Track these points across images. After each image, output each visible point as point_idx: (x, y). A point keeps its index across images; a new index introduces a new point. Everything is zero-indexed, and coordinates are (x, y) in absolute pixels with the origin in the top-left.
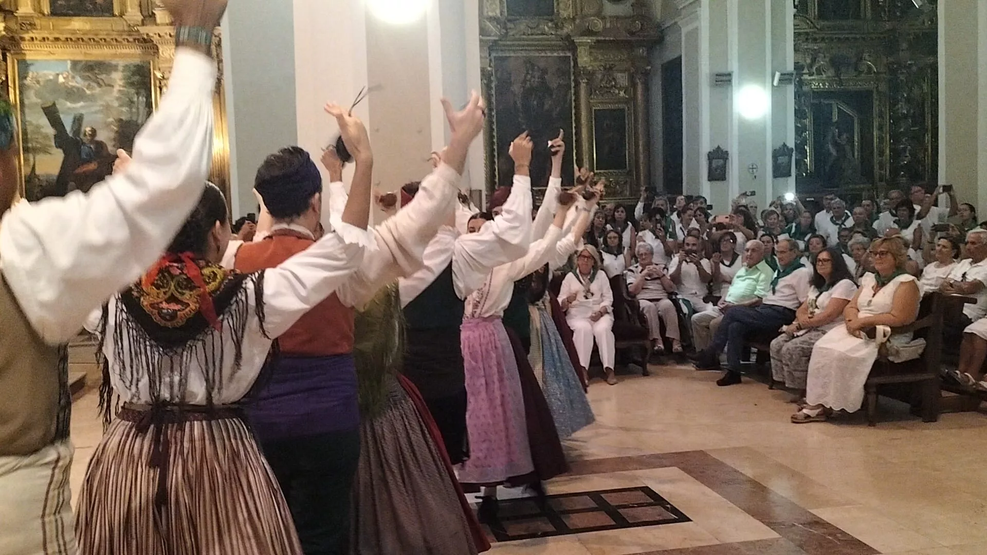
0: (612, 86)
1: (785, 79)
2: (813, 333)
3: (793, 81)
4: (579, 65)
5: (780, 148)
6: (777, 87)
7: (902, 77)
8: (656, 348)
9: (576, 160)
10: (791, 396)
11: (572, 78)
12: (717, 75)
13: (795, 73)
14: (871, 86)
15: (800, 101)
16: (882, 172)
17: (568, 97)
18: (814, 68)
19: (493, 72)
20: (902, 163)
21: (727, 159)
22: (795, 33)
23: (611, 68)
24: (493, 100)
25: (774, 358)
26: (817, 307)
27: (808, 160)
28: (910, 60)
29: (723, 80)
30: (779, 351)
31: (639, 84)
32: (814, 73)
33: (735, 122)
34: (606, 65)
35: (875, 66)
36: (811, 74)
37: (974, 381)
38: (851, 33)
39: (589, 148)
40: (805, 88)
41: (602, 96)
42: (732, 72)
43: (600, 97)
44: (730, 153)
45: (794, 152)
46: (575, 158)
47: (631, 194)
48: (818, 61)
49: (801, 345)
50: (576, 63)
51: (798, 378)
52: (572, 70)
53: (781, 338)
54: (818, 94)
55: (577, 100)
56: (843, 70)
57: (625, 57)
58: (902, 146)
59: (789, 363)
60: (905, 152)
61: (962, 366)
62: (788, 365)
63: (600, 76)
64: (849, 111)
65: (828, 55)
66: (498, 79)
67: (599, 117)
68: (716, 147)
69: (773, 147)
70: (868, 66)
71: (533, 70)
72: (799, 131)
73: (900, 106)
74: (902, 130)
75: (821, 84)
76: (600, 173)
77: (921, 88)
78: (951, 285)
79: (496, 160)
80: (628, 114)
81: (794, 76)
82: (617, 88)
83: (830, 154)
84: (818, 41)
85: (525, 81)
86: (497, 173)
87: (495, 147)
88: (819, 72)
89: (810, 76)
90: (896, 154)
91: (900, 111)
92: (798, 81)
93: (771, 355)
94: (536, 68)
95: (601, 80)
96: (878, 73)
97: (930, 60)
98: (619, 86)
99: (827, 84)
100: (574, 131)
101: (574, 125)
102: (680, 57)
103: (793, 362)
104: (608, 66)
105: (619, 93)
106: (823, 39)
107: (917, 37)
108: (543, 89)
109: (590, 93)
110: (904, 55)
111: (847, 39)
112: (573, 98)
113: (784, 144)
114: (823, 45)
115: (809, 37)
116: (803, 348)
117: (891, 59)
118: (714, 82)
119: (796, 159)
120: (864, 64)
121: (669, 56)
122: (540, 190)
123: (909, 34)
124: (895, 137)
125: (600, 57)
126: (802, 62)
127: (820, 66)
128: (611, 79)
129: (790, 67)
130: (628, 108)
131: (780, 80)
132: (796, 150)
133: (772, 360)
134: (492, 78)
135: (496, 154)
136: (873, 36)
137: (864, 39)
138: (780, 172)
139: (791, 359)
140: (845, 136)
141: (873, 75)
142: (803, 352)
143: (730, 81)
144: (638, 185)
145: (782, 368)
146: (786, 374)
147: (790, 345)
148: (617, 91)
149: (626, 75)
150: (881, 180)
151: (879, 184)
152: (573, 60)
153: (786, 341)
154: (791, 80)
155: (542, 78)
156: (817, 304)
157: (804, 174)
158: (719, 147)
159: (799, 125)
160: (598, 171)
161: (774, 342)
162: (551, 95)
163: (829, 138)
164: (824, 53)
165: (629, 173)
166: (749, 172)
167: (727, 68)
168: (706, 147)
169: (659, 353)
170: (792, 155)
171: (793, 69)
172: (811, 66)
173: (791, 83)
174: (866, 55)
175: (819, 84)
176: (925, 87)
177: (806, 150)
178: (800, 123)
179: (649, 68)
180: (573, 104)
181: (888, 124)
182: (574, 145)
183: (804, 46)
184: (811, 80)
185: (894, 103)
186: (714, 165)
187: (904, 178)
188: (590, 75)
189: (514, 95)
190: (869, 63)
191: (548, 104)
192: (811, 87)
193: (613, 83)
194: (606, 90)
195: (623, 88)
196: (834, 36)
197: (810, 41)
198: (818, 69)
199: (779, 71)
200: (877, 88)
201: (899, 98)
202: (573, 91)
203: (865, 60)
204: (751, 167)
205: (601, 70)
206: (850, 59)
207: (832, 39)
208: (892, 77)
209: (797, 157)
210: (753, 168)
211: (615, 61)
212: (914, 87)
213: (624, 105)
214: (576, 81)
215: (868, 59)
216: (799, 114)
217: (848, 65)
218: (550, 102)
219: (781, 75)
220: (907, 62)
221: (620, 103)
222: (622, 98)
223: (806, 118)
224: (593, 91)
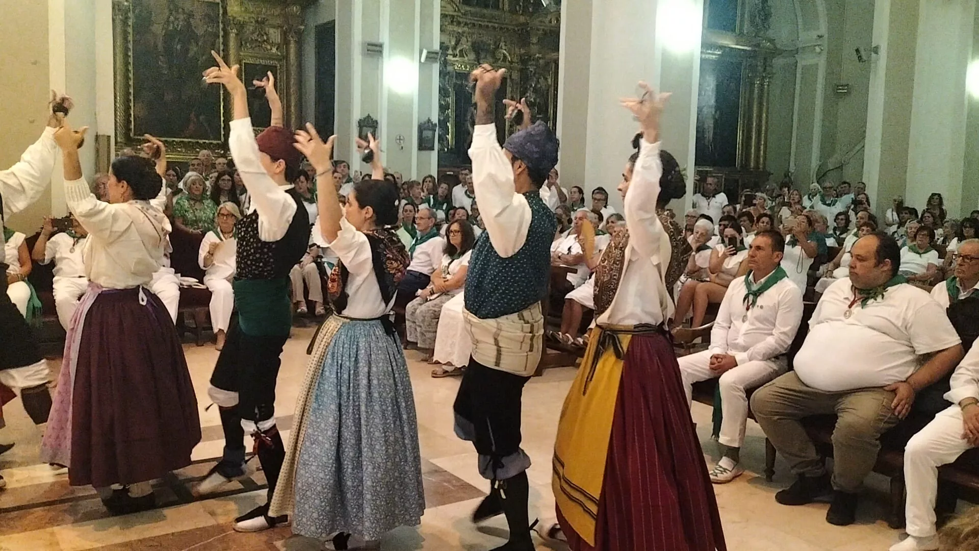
0: (264, 41)
1: (431, 56)
2: (444, 297)
3: (438, 60)
4: (229, 14)
5: (425, 123)
6: (423, 63)
7: (532, 69)
8: (299, 310)
9: (224, 114)
10: (423, 355)
11: (221, 26)
12: (369, 45)
13: (440, 53)
15: (444, 79)
18: (458, 50)
19: (131, 8)
21: (377, 127)
22: (441, 14)
23: (263, 22)
24: (130, 38)
25: (409, 320)
26: (448, 273)
27: (449, 137)
28: (539, 53)
29: (374, 50)
30: (413, 313)
31: (292, 42)
32: (457, 54)
33: (385, 94)
34: (258, 18)
35: (510, 54)
36: (455, 56)
37: (572, 341)
38: (490, 22)
40: (450, 68)
41: (253, 49)
42: (384, 43)
43: (251, 51)
44: (379, 122)
45: (438, 128)
46: (222, 111)
48: (461, 44)
49: (433, 309)
50: (225, 12)
51: (429, 339)
52: (221, 18)
53: (415, 302)
54: (459, 75)
56: (482, 55)
57: (277, 11)
59: (422, 325)
61: (564, 328)
62: (420, 327)
63: (251, 28)
65: (469, 39)
66: (136, 17)
67: (249, 71)
68: (367, 115)
69: (418, 120)
70: (504, 54)
71: (177, 11)
72: (443, 108)
73: (528, 95)
75: (463, 66)
77: (546, 79)
78: (559, 257)
79: (132, 104)
80: (280, 72)
81: (439, 55)
82: (269, 44)
84: (462, 25)
85: (168, 22)
86: (132, 119)
87: (131, 91)
88: (462, 56)
89: (453, 57)
92: (443, 61)
93: (406, 317)
94: (180, 10)
95: (253, 33)
96: (511, 62)
97: (553, 55)
98: (271, 42)
99: (468, 67)
102: (334, 20)
103: (425, 324)
104: (260, 19)
105: (271, 49)
106: (466, 24)
107: (545, 33)
108: (188, 34)
109: (240, 46)
110: (534, 49)
111: (487, 26)
113: (429, 119)
114: (466, 29)
115: (455, 20)
116: (435, 311)
117: (523, 51)
118: (367, 52)
119: (439, 135)
120: (500, 52)
121: (323, 19)
122: (181, 142)
123: (538, 30)
125: (251, 9)
126: (447, 43)
127: (463, 49)
128: (263, 33)
129: (436, 47)
130: (280, 65)
131: (427, 57)
132: (439, 126)
133: (407, 322)
134: (130, 15)
135: (132, 98)
136: (510, 27)
137: (501, 29)
138: (424, 145)
139: (423, 321)
141: (507, 63)
142: (434, 315)
143: (381, 52)
145: (416, 329)
146: (418, 335)
147: (423, 307)
148: (269, 47)
149: (278, 31)
152: (222, 7)
153: (421, 304)
154: (436, 58)
155: (187, 21)
156: (449, 270)
158: (369, 116)
159: (443, 103)
161: (409, 305)
162: (197, 41)
164: (466, 37)
166: (397, 143)
167: (378, 39)
168: (357, 115)
169: (302, 315)
170: (435, 130)
171: (438, 48)
172: (455, 48)
173: (437, 62)
174: (502, 44)
176: (549, 80)
177: (448, 127)
178: (445, 101)
179: (302, 27)
182: (222, 97)
183: (450, 28)
184: (454, 61)
186: (364, 133)
188: (241, 26)
189: (155, 35)
190: (505, 51)
191: (194, 49)
192: (454, 68)
193: (265, 38)
194: (258, 44)
195: (275, 44)
196: (476, 22)
197: (455, 23)
198: (461, 51)
199: (426, 49)
200: (511, 76)
201: (529, 87)
202: (221, 40)
203: (501, 48)
204: (398, 138)
205: (252, 22)
206: (490, 45)
207: (474, 25)
208: (524, 67)
209: (440, 133)
210: (400, 139)
211: (268, 15)
212: (541, 78)
213: (276, 62)
214: (224, 30)
215: (504, 48)
216: (443, 92)
217: (487, 51)
218: (195, 49)
219: (428, 52)
220: (535, 55)
221: (274, 59)
222: (273, 54)
223: (449, 97)
224: (243, 43)
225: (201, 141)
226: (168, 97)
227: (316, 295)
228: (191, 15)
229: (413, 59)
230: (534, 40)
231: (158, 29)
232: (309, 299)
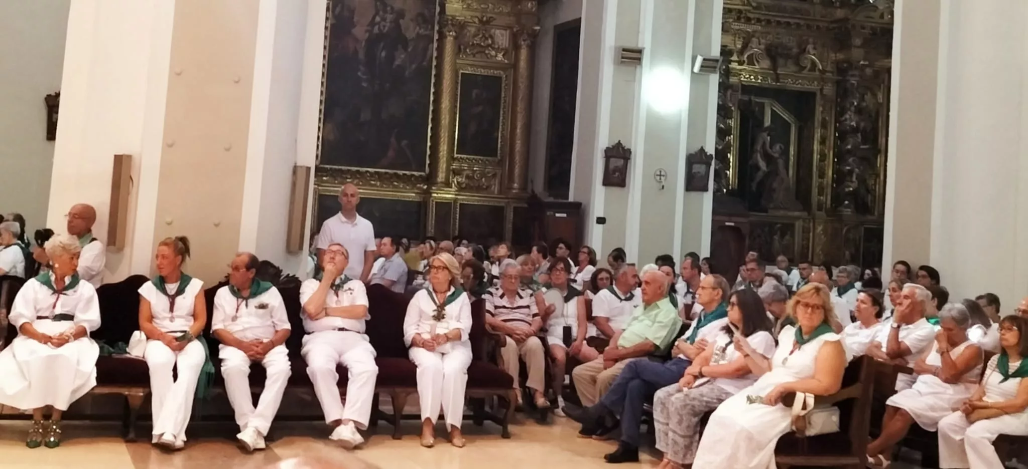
0: (489, 45)
1: (708, 65)
3: (718, 70)
4: (448, 13)
5: (696, 153)
6: (697, 74)
7: (853, 81)
9: (431, 137)
11: (437, 28)
12: (624, 50)
13: (721, 59)
14: (814, 87)
15: (725, 96)
16: (822, 198)
17: (429, 52)
20: (847, 190)
21: (629, 159)
22: (724, 8)
23: (488, 22)
27: (730, 173)
28: (865, 60)
29: (631, 57)
31: (524, 47)
32: (744, 61)
33: (643, 114)
34: (483, 17)
35: (821, 61)
36: (741, 63)
38: (793, 18)
39: (449, 123)
40: (733, 80)
41: (474, 56)
42: (644, 48)
43: (471, 58)
44: (632, 150)
45: (714, 160)
46: (429, 134)
47: (500, 192)
48: (751, 47)
50: (443, 10)
52: (437, 18)
54: (747, 89)
55: (440, 58)
56: (781, 61)
57: (506, 9)
58: (848, 168)
59: (677, 429)
60: (852, 176)
62: (676, 432)
63: (473, 30)
64: (786, 116)
65: (763, 41)
67: (467, 82)
68: (617, 142)
69: (687, 150)
70: (814, 64)
71: (385, 12)
72: (722, 133)
73: (847, 116)
74: (849, 147)
75: (752, 77)
76: (461, 158)
77: (875, 95)
80: (506, 85)
81: (719, 63)
82: (493, 49)
83: (758, 168)
84: (753, 22)
85: (372, 23)
88: (751, 62)
89: (739, 65)
90: (840, 178)
91: (848, 122)
92: (724, 70)
93: (655, 416)
94: (389, 8)
95: (475, 36)
96: (823, 72)
98: (496, 46)
99: (760, 78)
100: (432, 98)
101: (432, 90)
102: (580, 18)
103: (683, 426)
104: (485, 19)
105: (496, 56)
106: (759, 20)
107: (874, 32)
108: (396, 39)
109: (458, 51)
110: (857, 54)
111: (788, 24)
112: (435, 54)
113: (702, 148)
114: (758, 28)
115: (743, 15)
117: (840, 56)
118: (621, 60)
119: (716, 171)
120: (806, 58)
121: (565, 16)
122: (376, 173)
123: (863, 28)
124: (840, 157)
125: (475, 5)
126: (731, 47)
127: (752, 54)
128: (487, 36)
129: (716, 52)
130: (506, 76)
131: (702, 66)
132: (716, 158)
133: (655, 422)
136: (821, 24)
137: (808, 26)
138: (694, 184)
139: (680, 422)
140: (778, 147)
141: (817, 73)
143: (639, 60)
144: (511, 179)
145: (667, 435)
146: (670, 442)
148: (493, 53)
149: (507, 33)
150: (820, 209)
151: (818, 213)
152: (440, 5)
154: (715, 67)
155: (397, 26)
157: (725, 190)
158: (619, 143)
159: (722, 126)
160: (460, 156)
162: (405, 48)
163: (759, 147)
164: (758, 38)
165: (501, 163)
166: (655, 178)
167: (637, 44)
168: (603, 141)
170: (710, 165)
171: (718, 54)
172: (741, 52)
173: (715, 72)
174: (810, 47)
175: (750, 76)
177: (729, 159)
178: (725, 124)
179: (538, 28)
180: (434, 63)
181: (832, 138)
182: (430, 117)
183: (736, 26)
184: (741, 70)
185: (841, 112)
186: (611, 166)
187: (849, 210)
188: (461, 27)
189: (356, 40)
190: (813, 57)
191: (400, 58)
192: (740, 79)
193: (490, 41)
194: (481, 49)
195: (502, 49)
196: (773, 19)
197: (743, 20)
198: (750, 58)
199: (701, 55)
200: (821, 90)
201: (848, 106)
202: (435, 45)
203: (809, 53)
204: (659, 173)
205: (475, 23)
206: (791, 49)
207: (769, 22)
208: (840, 78)
209: (717, 167)
210: (660, 175)
211: (496, 13)
212: (867, 94)
213: (502, 73)
214: (440, 33)
215: (812, 52)
216: (723, 111)
217: (787, 57)
218: (403, 56)
219: (704, 60)
220: (860, 61)
221: (497, 69)
222: (499, 62)
223: (731, 119)
224: (462, 47)
225: (401, 172)
226: (366, 115)
227: (536, 381)
228: (401, 14)
229: (682, 68)
230: (858, 41)
231: (360, 32)
232: (528, 384)
